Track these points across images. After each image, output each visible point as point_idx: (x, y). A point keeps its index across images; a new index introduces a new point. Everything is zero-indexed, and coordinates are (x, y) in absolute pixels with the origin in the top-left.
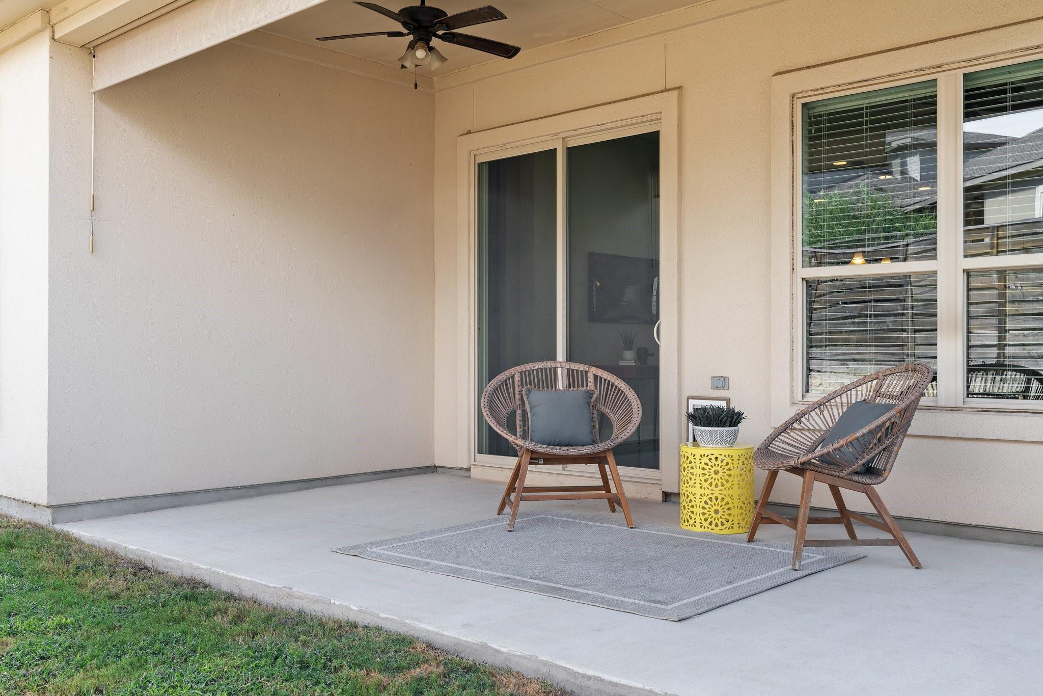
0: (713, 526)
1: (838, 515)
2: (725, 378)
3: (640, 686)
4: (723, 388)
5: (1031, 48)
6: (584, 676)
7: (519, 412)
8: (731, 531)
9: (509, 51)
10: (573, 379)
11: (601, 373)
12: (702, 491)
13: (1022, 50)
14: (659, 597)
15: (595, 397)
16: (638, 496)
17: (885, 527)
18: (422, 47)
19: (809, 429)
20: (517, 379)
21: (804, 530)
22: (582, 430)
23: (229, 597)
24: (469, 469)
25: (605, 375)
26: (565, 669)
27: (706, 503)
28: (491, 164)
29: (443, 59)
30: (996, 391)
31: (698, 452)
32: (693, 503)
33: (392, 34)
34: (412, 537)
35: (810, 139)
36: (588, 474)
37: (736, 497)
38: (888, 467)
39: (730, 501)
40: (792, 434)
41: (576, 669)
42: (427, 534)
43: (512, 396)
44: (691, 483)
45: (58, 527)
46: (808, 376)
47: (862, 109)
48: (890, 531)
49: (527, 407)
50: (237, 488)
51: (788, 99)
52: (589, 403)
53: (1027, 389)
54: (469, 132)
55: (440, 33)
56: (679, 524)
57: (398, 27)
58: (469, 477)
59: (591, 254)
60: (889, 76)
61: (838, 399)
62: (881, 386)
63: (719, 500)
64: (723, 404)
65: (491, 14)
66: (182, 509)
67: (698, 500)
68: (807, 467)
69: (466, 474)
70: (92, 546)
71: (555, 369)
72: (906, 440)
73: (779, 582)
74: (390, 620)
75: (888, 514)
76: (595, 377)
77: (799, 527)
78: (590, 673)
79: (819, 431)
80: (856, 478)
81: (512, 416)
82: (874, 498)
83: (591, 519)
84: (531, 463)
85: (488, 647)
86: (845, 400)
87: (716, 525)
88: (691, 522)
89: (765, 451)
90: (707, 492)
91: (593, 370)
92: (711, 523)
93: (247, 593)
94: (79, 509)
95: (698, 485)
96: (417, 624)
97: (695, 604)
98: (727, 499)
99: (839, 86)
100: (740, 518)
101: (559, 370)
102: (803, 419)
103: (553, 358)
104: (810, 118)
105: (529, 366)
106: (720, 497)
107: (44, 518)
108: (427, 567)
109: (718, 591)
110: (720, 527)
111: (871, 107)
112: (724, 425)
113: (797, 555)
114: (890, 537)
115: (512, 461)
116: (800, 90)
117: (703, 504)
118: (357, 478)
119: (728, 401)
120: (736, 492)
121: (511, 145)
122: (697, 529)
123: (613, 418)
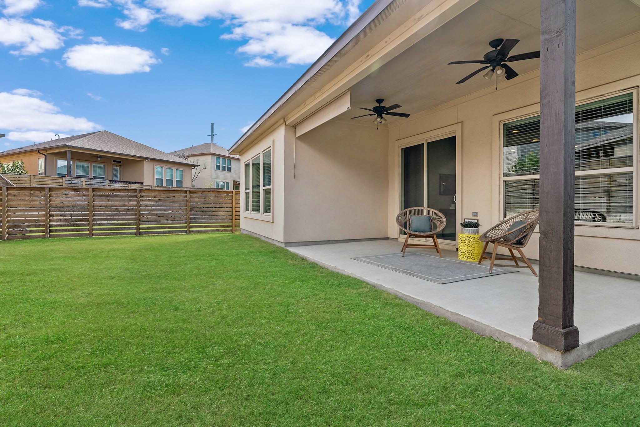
0: (468, 259)
1: (512, 258)
2: (477, 213)
3: (420, 299)
4: (476, 216)
5: (589, 98)
6: (406, 295)
7: (408, 222)
8: (474, 261)
9: (407, 116)
10: (428, 212)
11: (434, 211)
12: (464, 248)
13: (585, 99)
14: (439, 277)
15: (432, 218)
16: (448, 249)
17: (524, 262)
18: (379, 118)
19: (501, 230)
20: (408, 212)
21: (493, 262)
22: (427, 227)
23: (322, 268)
24: (398, 239)
25: (436, 211)
26: (401, 293)
27: (466, 251)
28: (405, 148)
29: (385, 120)
30: (584, 218)
31: (463, 235)
32: (461, 251)
33: (371, 115)
34: (374, 256)
35: (507, 135)
36: (430, 241)
37: (476, 250)
38: (526, 242)
39: (474, 251)
40: (495, 231)
41: (404, 293)
42: (378, 256)
43: (406, 217)
44: (461, 245)
45: (286, 248)
46: (505, 212)
47: (525, 124)
48: (526, 263)
49: (410, 221)
50: (331, 241)
51: (498, 123)
52: (430, 220)
53: (594, 218)
54: (398, 140)
55: (385, 113)
56: (457, 258)
57: (372, 113)
58: (398, 241)
59: (440, 174)
60: (534, 112)
61: (512, 220)
62: (527, 216)
63: (470, 251)
64: (476, 221)
65: (397, 106)
66: (316, 246)
67: (463, 251)
68: (495, 241)
69: (397, 240)
70: (293, 253)
71: (423, 210)
72: (533, 234)
73: (481, 276)
74: (359, 276)
75: (525, 258)
76: (433, 212)
77: (492, 260)
78: (407, 294)
79: (505, 230)
80: (513, 245)
81: (406, 223)
82: (520, 252)
83: (429, 255)
84: (410, 237)
85: (382, 285)
86: (515, 220)
87: (469, 259)
88: (461, 257)
89: (484, 236)
90: (466, 248)
91: (432, 210)
92: (467, 258)
93: (326, 267)
94: (291, 244)
95: (463, 246)
96: (365, 278)
97: (449, 280)
98: (473, 251)
99: (516, 117)
100: (478, 257)
101: (424, 210)
102: (499, 226)
103: (423, 206)
104: (507, 128)
105: (412, 209)
106: (470, 250)
107: (283, 246)
108: (374, 264)
109: (460, 277)
110: (470, 259)
111: (529, 123)
112: (472, 227)
113: (491, 269)
114: (526, 265)
115: (406, 236)
116: (502, 119)
117: (465, 252)
118: (365, 240)
119: (478, 220)
120: (476, 249)
121: (410, 143)
122: (463, 259)
123: (437, 224)
